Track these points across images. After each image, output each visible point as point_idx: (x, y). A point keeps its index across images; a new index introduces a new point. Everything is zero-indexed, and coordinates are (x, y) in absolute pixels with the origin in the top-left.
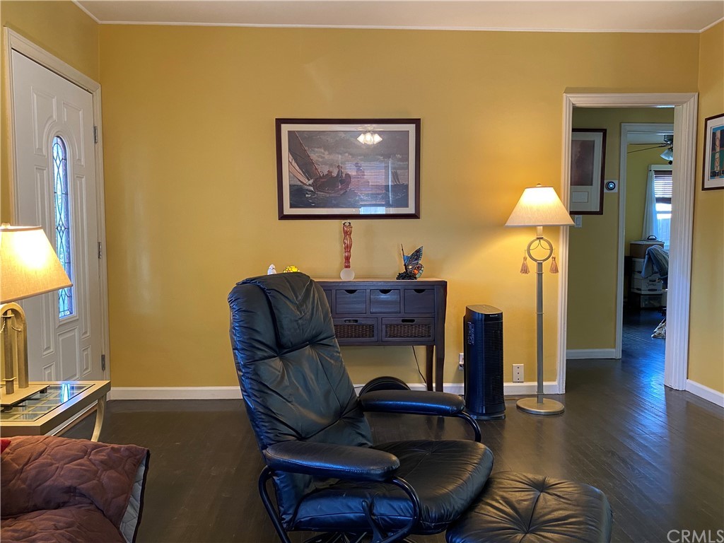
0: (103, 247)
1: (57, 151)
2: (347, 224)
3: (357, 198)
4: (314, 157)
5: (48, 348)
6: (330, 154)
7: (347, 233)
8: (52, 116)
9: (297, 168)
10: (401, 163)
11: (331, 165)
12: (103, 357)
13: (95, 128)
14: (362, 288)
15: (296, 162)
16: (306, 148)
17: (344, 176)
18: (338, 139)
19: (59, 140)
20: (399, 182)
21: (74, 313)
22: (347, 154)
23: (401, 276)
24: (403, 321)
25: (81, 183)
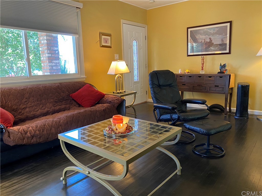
0: (147, 65)
1: (135, 43)
2: (203, 57)
3: (210, 49)
4: (197, 37)
5: (131, 87)
6: (202, 36)
7: (203, 59)
8: (133, 36)
9: (192, 41)
10: (225, 36)
11: (202, 39)
12: (147, 91)
13: (145, 36)
14: (203, 76)
15: (192, 39)
16: (195, 35)
17: (206, 42)
18: (204, 31)
19: (135, 41)
20: (224, 42)
21: (138, 80)
22: (207, 35)
23: (219, 73)
24: (215, 86)
25: (141, 50)
